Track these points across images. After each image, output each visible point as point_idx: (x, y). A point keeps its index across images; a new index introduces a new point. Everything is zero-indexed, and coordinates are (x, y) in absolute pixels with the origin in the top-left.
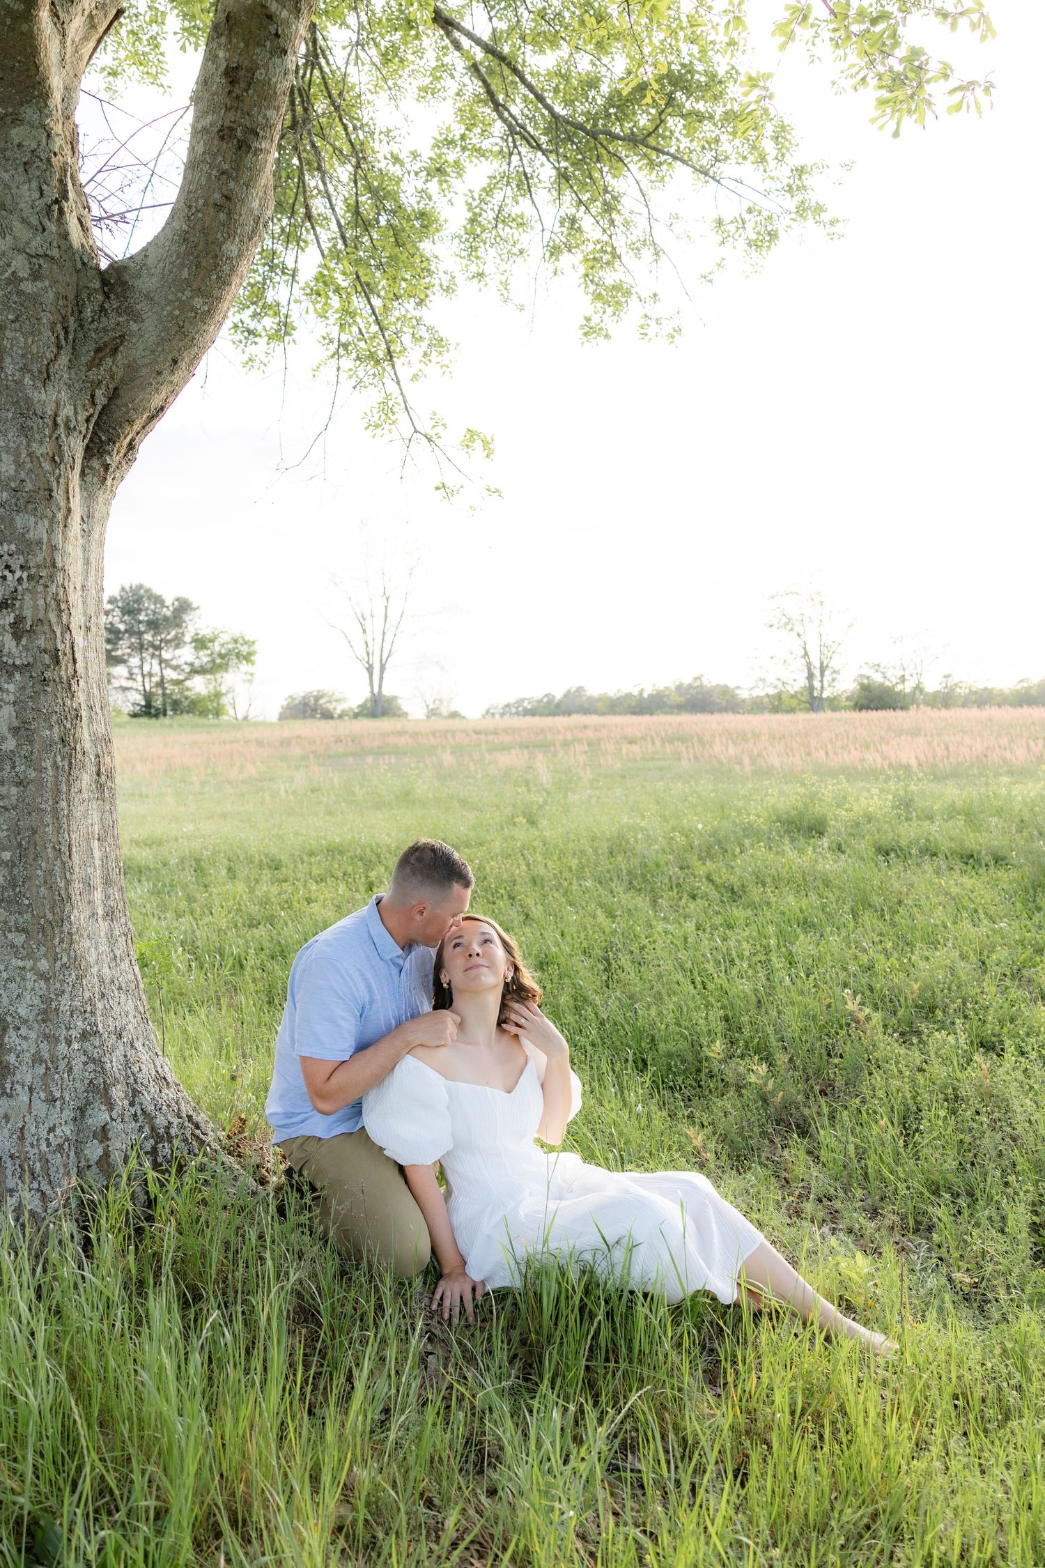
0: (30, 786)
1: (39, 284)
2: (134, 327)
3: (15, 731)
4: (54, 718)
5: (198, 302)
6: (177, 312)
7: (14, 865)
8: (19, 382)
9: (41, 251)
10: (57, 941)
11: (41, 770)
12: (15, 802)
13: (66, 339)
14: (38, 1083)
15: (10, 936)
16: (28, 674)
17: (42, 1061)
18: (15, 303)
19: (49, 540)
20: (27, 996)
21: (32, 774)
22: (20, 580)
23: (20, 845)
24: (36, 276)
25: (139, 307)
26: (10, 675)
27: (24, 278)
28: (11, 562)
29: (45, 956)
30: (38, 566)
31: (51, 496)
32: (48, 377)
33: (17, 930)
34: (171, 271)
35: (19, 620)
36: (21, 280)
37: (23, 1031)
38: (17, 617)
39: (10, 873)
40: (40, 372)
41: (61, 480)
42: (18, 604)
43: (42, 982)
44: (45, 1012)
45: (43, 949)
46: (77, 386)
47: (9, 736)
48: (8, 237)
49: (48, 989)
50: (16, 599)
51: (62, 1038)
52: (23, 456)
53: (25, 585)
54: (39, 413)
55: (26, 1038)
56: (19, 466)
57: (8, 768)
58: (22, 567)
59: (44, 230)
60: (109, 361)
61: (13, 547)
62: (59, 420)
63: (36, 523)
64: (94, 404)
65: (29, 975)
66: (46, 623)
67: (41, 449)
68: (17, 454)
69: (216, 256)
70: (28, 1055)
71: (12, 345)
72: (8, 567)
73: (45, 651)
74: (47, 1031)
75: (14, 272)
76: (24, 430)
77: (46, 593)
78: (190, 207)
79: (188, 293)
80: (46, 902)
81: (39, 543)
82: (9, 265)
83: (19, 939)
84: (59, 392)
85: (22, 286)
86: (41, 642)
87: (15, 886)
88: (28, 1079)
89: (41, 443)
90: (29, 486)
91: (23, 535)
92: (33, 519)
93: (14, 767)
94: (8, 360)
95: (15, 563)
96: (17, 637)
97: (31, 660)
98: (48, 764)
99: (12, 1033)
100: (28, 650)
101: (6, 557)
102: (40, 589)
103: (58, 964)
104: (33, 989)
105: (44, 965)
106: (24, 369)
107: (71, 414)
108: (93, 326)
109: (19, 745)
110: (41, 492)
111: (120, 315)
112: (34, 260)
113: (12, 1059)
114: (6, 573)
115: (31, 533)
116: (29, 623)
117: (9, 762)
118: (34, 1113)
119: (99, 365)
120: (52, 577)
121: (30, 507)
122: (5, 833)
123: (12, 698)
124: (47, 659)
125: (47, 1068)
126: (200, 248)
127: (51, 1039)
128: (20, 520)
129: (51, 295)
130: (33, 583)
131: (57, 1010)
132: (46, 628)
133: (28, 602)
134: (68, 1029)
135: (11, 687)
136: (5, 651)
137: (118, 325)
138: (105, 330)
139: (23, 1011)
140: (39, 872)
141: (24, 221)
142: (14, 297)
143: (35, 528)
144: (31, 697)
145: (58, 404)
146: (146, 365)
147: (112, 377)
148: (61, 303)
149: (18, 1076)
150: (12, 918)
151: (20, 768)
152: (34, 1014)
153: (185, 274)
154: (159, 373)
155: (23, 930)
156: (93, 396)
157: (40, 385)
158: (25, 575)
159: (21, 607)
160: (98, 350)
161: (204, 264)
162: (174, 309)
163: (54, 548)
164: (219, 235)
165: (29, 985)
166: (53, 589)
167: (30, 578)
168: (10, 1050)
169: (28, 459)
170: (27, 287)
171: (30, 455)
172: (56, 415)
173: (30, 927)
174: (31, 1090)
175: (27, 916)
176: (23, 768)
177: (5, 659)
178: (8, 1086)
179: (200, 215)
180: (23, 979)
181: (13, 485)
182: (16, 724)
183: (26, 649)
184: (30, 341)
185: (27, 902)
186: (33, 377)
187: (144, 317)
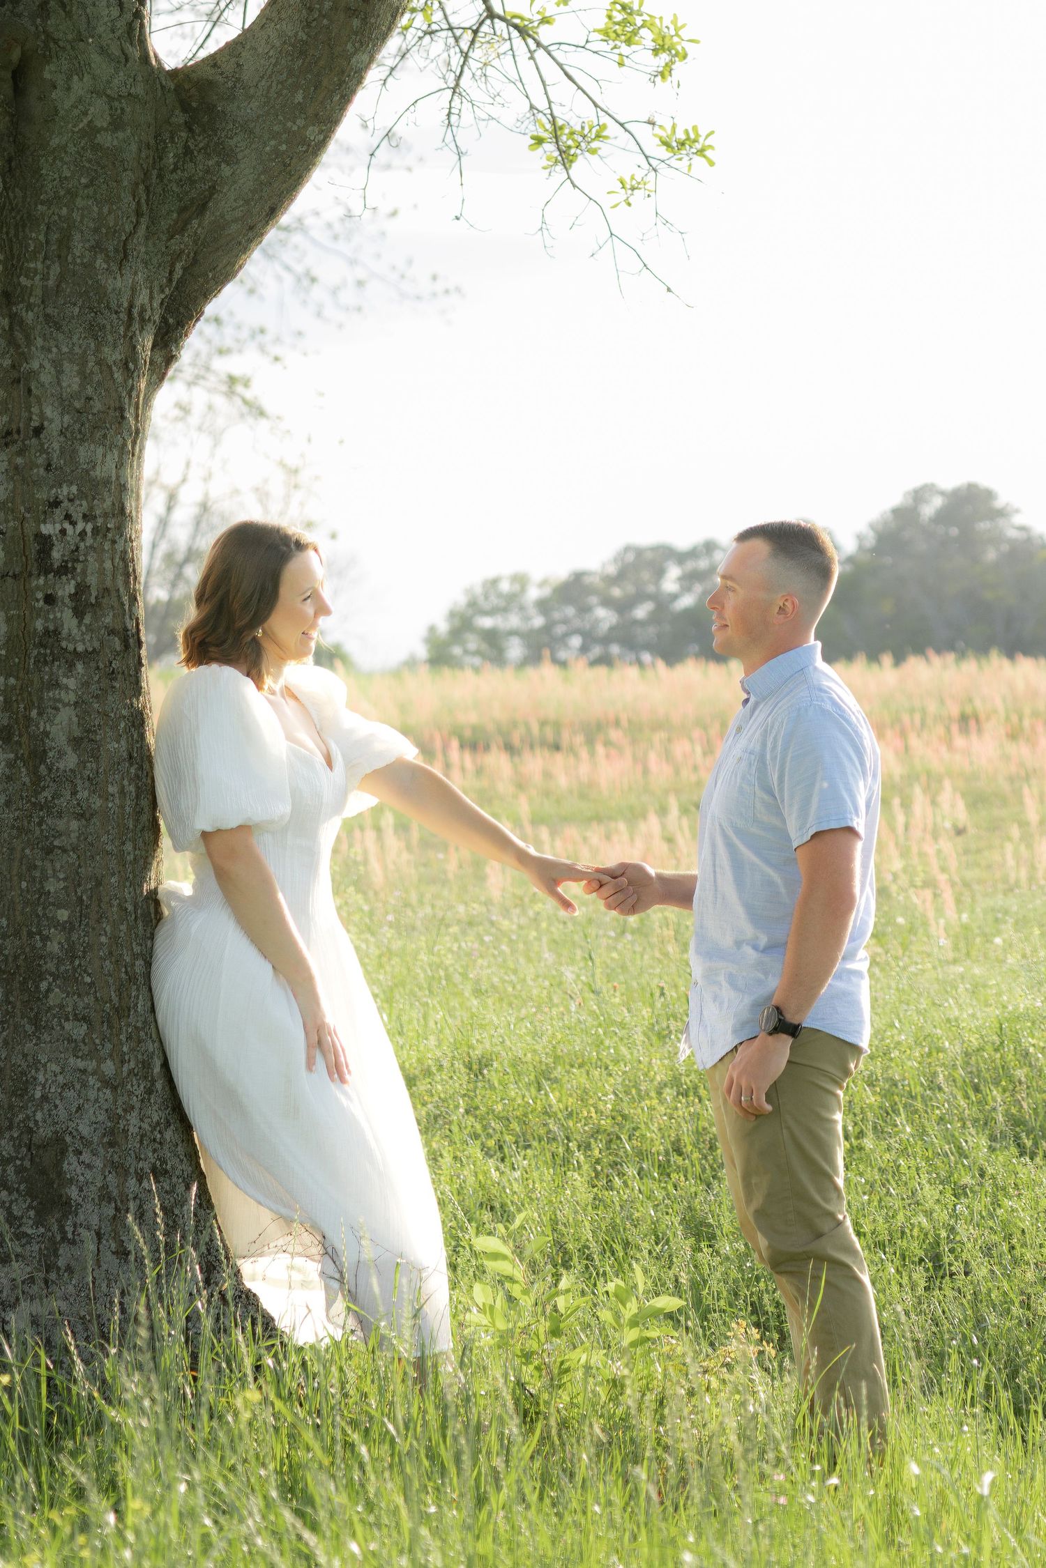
0: (94, 820)
1: (121, 135)
2: (226, 171)
3: (76, 742)
4: (122, 725)
5: (312, 132)
6: (284, 147)
7: (72, 929)
8: (89, 266)
9: (124, 92)
10: (123, 1037)
11: (106, 797)
12: (75, 840)
13: (147, 201)
14: (106, 1229)
15: (68, 1026)
16: (93, 664)
17: (110, 1199)
18: (90, 161)
19: (118, 477)
20: (90, 1110)
21: (97, 803)
22: (83, 534)
23: (80, 900)
24: (116, 124)
25: (232, 143)
26: (71, 666)
27: (102, 129)
28: (72, 511)
29: (111, 1055)
30: (105, 515)
31: (123, 417)
32: (126, 256)
33: (76, 1018)
34: (279, 93)
35: (82, 589)
36: (99, 131)
37: (86, 1157)
38: (78, 586)
39: (68, 940)
40: (116, 251)
41: (134, 394)
42: (79, 567)
43: (108, 1091)
44: (112, 1132)
45: (109, 1046)
46: (155, 261)
47: (69, 750)
48: (87, 78)
49: (115, 1101)
50: (78, 561)
51: (132, 1170)
52: (90, 364)
53: (89, 541)
54: (113, 305)
55: (89, 1166)
56: (85, 377)
57: (67, 794)
58: (85, 516)
59: (127, 60)
60: (195, 223)
61: (74, 489)
62: (135, 311)
63: (104, 456)
64: (170, 280)
65: (92, 1080)
66: (114, 594)
67: (113, 355)
68: (84, 363)
69: (343, 72)
70: (92, 1188)
71: (83, 216)
72: (68, 517)
73: (112, 632)
74: (116, 1158)
75: (91, 122)
76: (94, 331)
77: (114, 550)
78: (310, 9)
79: (300, 122)
80: (111, 981)
81: (107, 482)
82: (85, 113)
83: (80, 1030)
84: (136, 273)
85: (99, 139)
86: (108, 620)
87: (74, 957)
88: (94, 1221)
89: (115, 346)
90: (97, 406)
91: (87, 472)
92: (100, 450)
93: (74, 793)
94: (77, 237)
95: (77, 511)
96: (79, 613)
97: (96, 644)
98: (112, 789)
99: (72, 1158)
100: (92, 631)
101: (66, 504)
102: (107, 546)
103: (125, 1069)
104: (96, 1101)
105: (109, 1068)
106: (97, 248)
107: (146, 301)
108: (175, 176)
109: (82, 764)
110: (111, 413)
111: (208, 156)
112: (116, 104)
113: (73, 1192)
114: (67, 525)
115: (98, 468)
116: (94, 594)
117: (68, 786)
118: (105, 1267)
119: (183, 230)
120: (120, 529)
121: (98, 435)
122: (62, 885)
123: (72, 697)
124: (117, 644)
125: (117, 1209)
126: (322, 63)
127: (119, 1169)
128: (83, 452)
129: (134, 147)
130: (99, 539)
131: (125, 1131)
132: (114, 600)
133: (93, 564)
134: (139, 1159)
135: (71, 683)
136: (65, 632)
137: (208, 172)
138: (191, 181)
139: (85, 1130)
140: (103, 939)
141: (103, 51)
142: (89, 154)
143: (103, 463)
144: (97, 697)
145: (133, 290)
146: (235, 220)
147: (195, 242)
148: (143, 155)
149: (81, 1217)
150: (70, 1002)
151: (83, 794)
152: (99, 1133)
153: (299, 97)
154: (251, 228)
155: (85, 1019)
156: (171, 273)
157: (115, 268)
158: (89, 527)
159: (84, 572)
160: (182, 210)
161: (325, 82)
162: (280, 143)
163: (123, 488)
164: (349, 46)
165: (92, 1095)
166: (119, 547)
167: (96, 531)
168: (71, 1181)
169: (96, 369)
170: (106, 140)
171: (99, 363)
172: (131, 306)
173: (93, 1014)
174: (99, 1235)
175: (88, 1000)
176: (86, 793)
177: (64, 644)
178: (69, 1229)
179: (325, 22)
180: (84, 1085)
181: (77, 405)
182: (77, 733)
183: (90, 629)
184: (105, 210)
185: (88, 980)
186: (108, 259)
187: (240, 156)
